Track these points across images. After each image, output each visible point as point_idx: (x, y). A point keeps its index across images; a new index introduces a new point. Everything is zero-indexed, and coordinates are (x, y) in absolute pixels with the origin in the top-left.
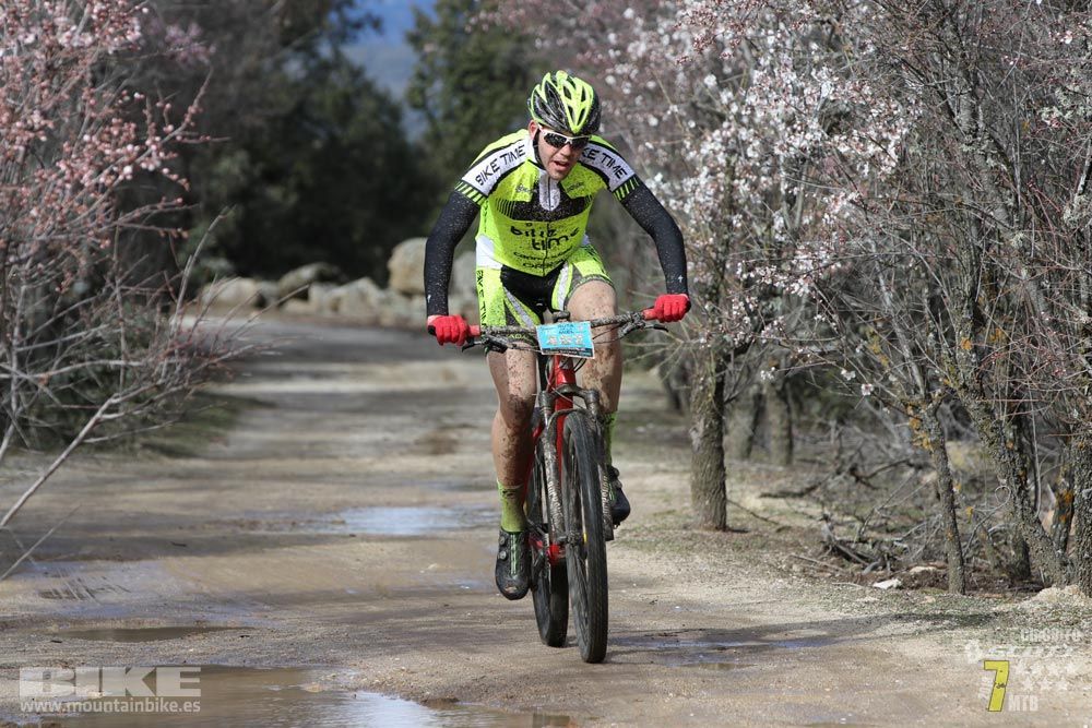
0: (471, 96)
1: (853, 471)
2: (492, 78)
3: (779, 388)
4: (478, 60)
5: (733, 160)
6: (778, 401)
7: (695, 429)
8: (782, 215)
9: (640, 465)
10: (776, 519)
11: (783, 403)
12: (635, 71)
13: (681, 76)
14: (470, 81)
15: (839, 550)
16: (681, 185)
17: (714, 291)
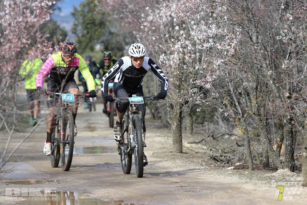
0: (89, 30)
1: (213, 136)
2: (95, 25)
3: (189, 113)
4: (91, 20)
5: (184, 50)
6: (189, 116)
7: (174, 125)
8: (197, 65)
9: (151, 134)
10: (194, 150)
11: (190, 117)
12: (149, 24)
13: (162, 26)
14: (89, 26)
15: (215, 158)
16: (170, 57)
17: (179, 86)
